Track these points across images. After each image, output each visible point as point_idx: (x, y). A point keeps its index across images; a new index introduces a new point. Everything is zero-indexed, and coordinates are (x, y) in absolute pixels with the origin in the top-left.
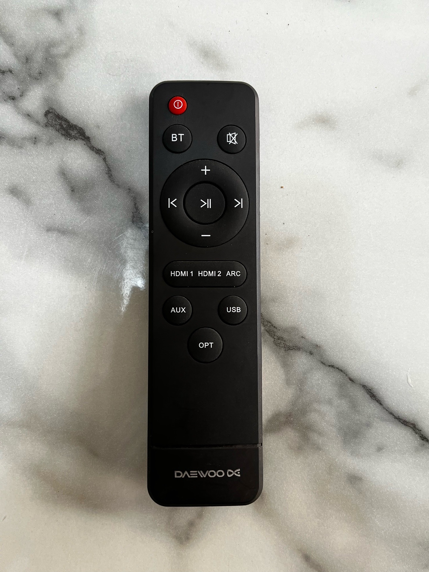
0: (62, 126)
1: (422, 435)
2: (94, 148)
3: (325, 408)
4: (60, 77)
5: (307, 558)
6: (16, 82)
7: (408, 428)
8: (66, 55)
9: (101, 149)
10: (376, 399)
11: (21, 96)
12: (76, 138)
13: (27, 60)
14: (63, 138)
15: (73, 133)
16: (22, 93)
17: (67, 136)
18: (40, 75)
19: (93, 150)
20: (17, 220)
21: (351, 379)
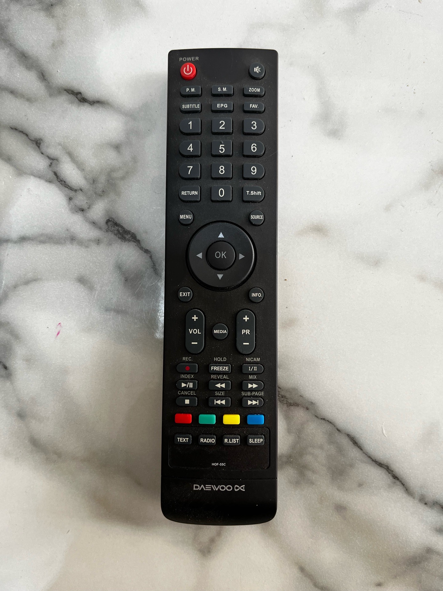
0: (119, 231)
1: (394, 475)
2: (143, 248)
3: (317, 452)
4: (118, 194)
5: (302, 569)
6: (85, 198)
7: (382, 469)
8: (123, 178)
9: (148, 249)
10: (357, 446)
11: (88, 208)
12: (129, 241)
13: (94, 181)
14: (120, 241)
15: (128, 237)
16: (90, 206)
17: (123, 239)
18: (103, 193)
19: (142, 250)
20: (83, 302)
21: (338, 430)
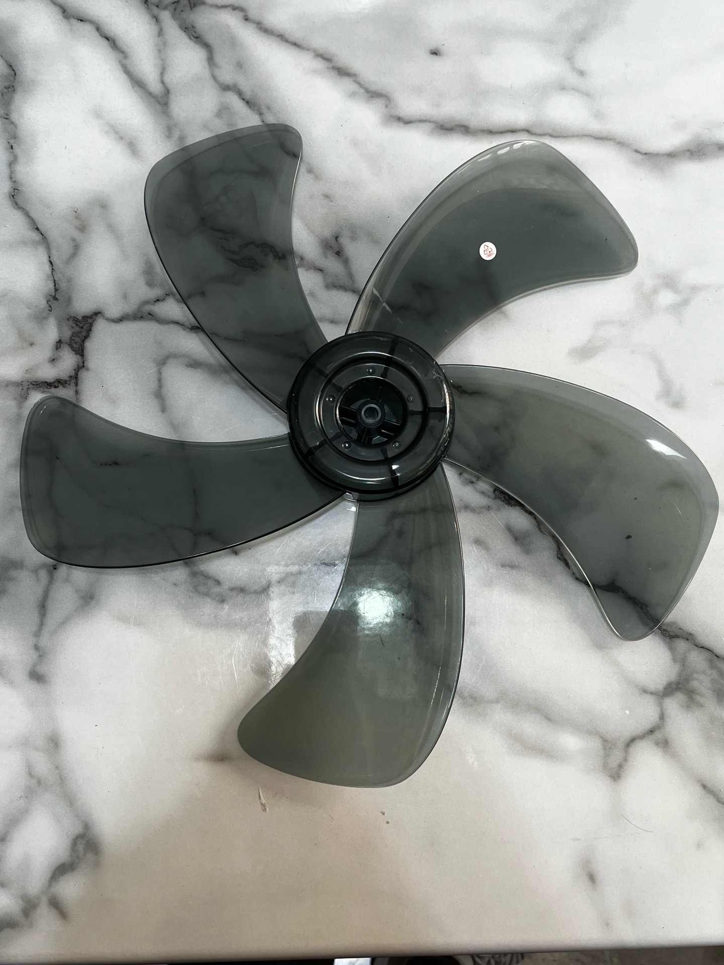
0: (505, 498)
3: (702, 677)
5: (704, 787)
11: (476, 483)
12: (514, 505)
14: (507, 506)
15: (513, 502)
17: (509, 504)
19: (527, 512)
20: (481, 561)
21: (716, 656)
